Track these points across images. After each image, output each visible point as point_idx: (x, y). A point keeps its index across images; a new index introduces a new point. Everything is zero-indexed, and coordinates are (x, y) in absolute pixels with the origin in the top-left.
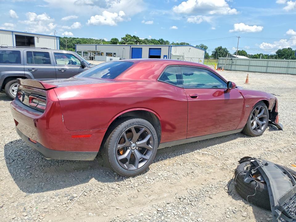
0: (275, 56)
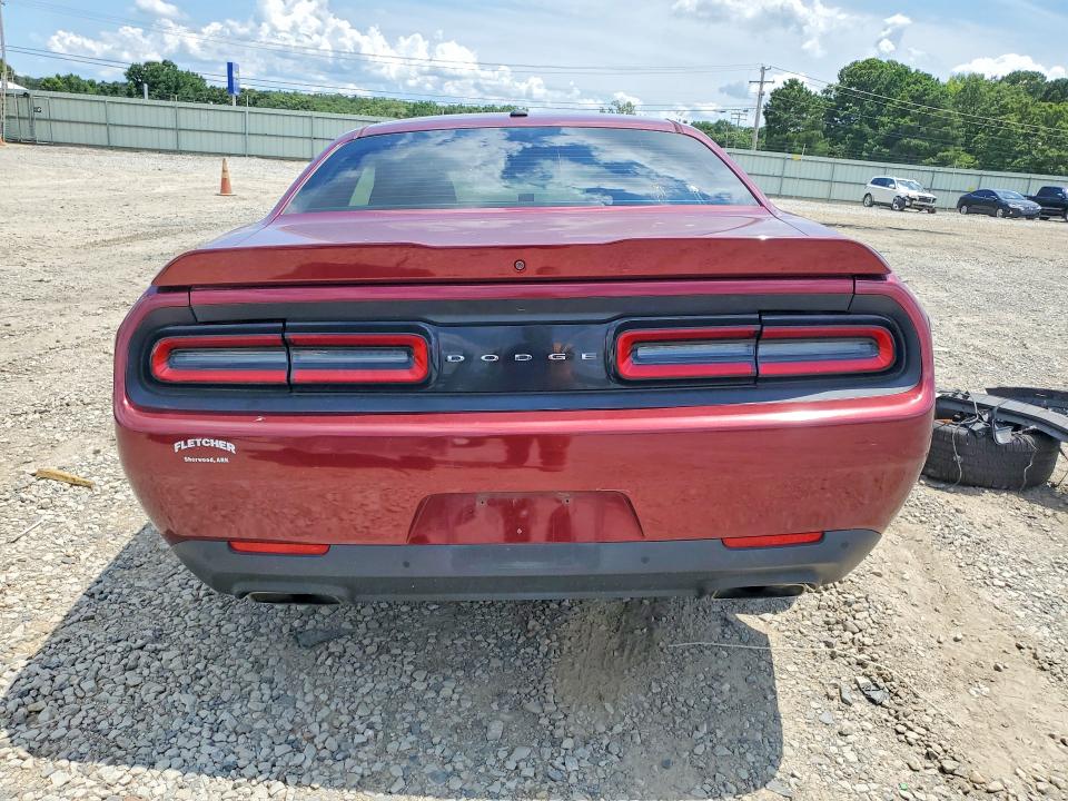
0: (124, 89)
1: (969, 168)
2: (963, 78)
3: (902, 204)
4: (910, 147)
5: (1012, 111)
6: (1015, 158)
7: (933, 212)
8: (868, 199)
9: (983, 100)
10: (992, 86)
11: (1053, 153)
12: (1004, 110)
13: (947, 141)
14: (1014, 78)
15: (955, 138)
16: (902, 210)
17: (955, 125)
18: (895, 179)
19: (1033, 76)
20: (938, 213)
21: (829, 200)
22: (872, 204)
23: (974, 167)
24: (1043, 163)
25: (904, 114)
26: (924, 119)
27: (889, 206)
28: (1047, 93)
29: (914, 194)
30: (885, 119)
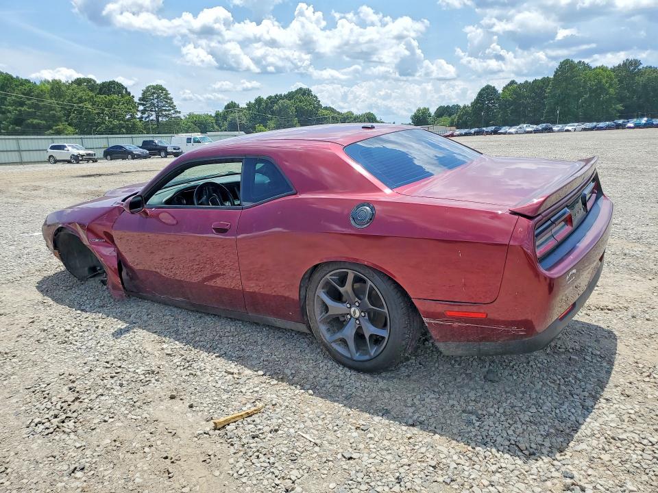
1: (74, 134)
2: (48, 82)
3: (77, 159)
4: (33, 124)
5: (86, 100)
6: (97, 127)
7: (96, 161)
8: (52, 159)
9: (66, 95)
10: (68, 87)
11: (116, 122)
12: (81, 100)
13: (56, 120)
14: (79, 82)
15: (60, 118)
16: (78, 163)
17: (58, 109)
18: (66, 145)
19: (89, 81)
20: (99, 161)
21: (21, 163)
22: (56, 161)
23: (76, 134)
24: (112, 128)
25: (22, 104)
26: (36, 106)
27: (69, 162)
28: (101, 90)
29: (82, 152)
30: (10, 108)
